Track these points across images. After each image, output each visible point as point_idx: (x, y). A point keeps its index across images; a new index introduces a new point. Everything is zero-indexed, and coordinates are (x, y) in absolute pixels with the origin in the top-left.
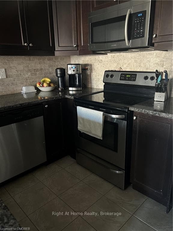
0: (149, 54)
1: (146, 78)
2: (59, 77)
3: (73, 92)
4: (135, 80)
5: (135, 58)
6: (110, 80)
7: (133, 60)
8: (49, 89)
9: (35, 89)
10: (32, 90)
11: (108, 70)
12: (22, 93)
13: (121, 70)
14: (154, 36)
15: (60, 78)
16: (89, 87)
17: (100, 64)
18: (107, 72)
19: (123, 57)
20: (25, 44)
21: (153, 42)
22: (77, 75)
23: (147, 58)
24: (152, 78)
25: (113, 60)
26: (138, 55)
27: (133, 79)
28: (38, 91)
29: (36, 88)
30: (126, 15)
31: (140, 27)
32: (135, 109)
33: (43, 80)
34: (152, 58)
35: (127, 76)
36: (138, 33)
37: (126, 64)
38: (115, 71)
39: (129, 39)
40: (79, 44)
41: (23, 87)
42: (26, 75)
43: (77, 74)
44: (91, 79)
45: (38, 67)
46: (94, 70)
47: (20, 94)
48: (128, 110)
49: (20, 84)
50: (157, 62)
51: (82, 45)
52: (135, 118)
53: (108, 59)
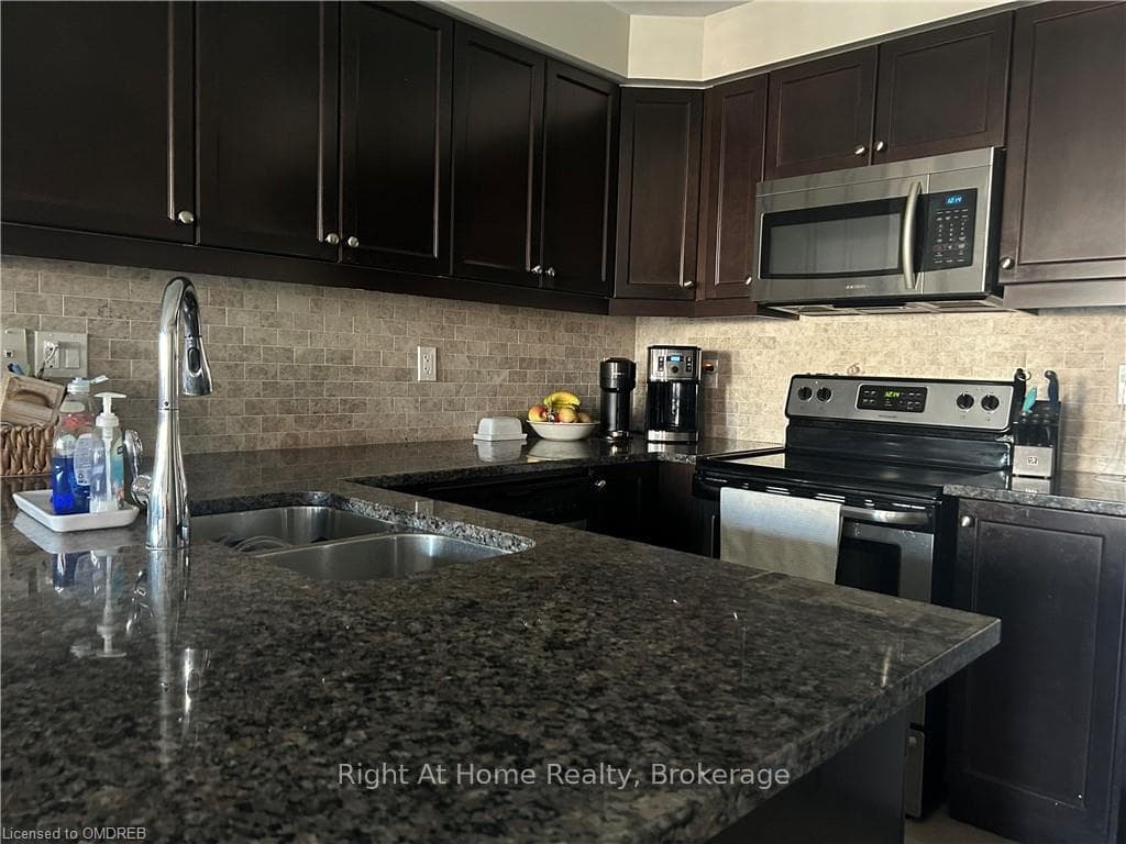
0: (968, 322)
1: (965, 401)
2: (613, 390)
3: (657, 448)
4: (921, 409)
5: (912, 333)
6: (813, 408)
7: (906, 342)
8: (576, 431)
9: (524, 432)
10: (515, 431)
11: (804, 373)
12: (474, 443)
13: (859, 375)
14: (1007, 263)
15: (613, 396)
16: (715, 435)
17: (765, 351)
18: (800, 380)
19: (866, 329)
20: (536, 269)
21: (1001, 281)
22: (677, 388)
23: (964, 336)
24: (991, 403)
25: (822, 341)
26: (923, 325)
27: (911, 406)
28: (533, 437)
29: (527, 428)
30: (906, 199)
31: (957, 234)
32: (968, 489)
33: (554, 397)
34: (980, 337)
35: (888, 395)
36: (946, 254)
37: (876, 353)
38: (836, 377)
39: (916, 269)
40: (701, 278)
41: (483, 421)
42: (496, 376)
43: (676, 382)
44: (724, 406)
45: (536, 351)
46: (740, 372)
47: (469, 445)
48: (941, 496)
49: (473, 407)
50: (998, 349)
51: (717, 282)
52: (966, 521)
53: (800, 336)
